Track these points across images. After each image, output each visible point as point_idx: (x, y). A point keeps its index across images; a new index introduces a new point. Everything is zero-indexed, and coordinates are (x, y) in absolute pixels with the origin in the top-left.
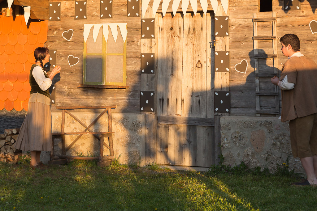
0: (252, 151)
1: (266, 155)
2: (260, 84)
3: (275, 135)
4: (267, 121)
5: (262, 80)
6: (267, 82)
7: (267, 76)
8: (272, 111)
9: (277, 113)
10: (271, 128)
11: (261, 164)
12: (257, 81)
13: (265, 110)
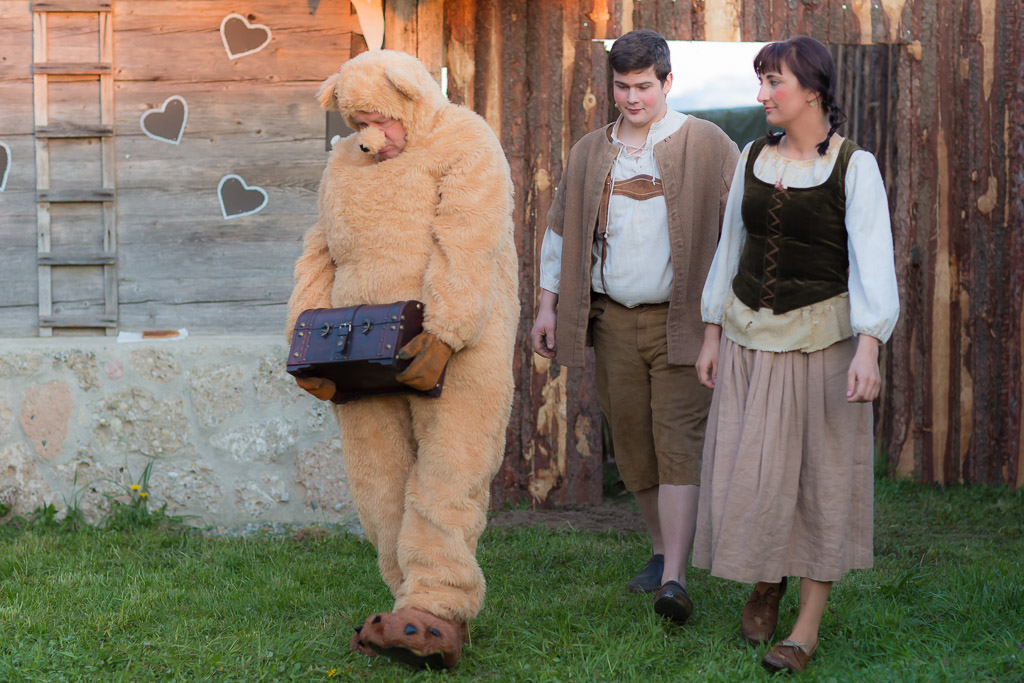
0: (25, 454)
1: (74, 465)
2: (54, 225)
3: (106, 397)
4: (79, 351)
5: (59, 211)
6: (76, 219)
7: (79, 199)
8: (92, 316)
9: (112, 321)
10: (92, 374)
11: (55, 497)
12: (44, 216)
13: (68, 314)
